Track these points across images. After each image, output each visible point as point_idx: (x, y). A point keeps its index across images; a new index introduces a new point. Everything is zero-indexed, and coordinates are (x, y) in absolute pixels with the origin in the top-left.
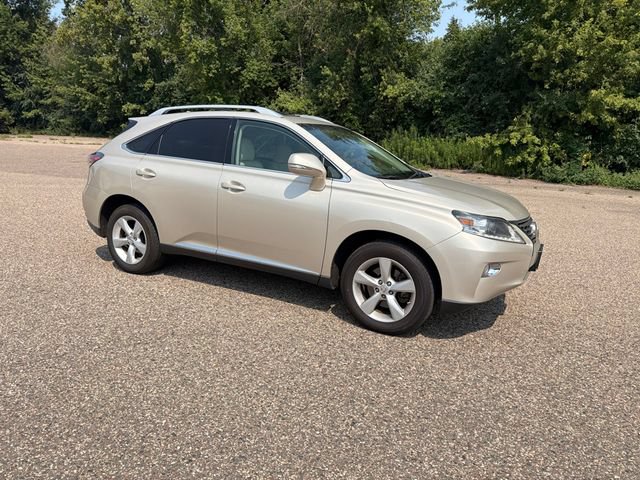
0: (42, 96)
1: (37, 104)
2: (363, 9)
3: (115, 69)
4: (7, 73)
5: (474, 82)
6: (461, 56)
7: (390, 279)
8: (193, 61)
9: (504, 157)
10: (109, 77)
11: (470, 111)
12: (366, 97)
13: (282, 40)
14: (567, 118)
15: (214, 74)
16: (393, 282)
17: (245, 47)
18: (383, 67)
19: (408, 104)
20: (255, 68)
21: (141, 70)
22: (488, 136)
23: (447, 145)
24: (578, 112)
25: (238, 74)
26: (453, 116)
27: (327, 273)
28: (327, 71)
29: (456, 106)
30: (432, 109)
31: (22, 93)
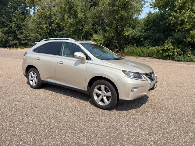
0: (27, 37)
1: (26, 39)
2: (118, 9)
3: (47, 29)
4: (18, 30)
5: (153, 30)
6: (149, 22)
7: (104, 92)
8: (68, 26)
9: (162, 53)
10: (45, 31)
11: (152, 39)
12: (119, 35)
13: (95, 19)
14: (183, 41)
15: (74, 29)
16: (105, 92)
17: (84, 21)
18: (124, 26)
19: (133, 37)
20: (87, 27)
21: (54, 29)
22: (157, 47)
23: (145, 50)
24: (186, 39)
25: (82, 29)
26: (147, 41)
27: (86, 90)
28: (108, 28)
29: (148, 38)
30: (140, 39)
31: (22, 36)
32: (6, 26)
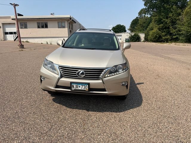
0: (180, 31)
1: (178, 34)
31: (174, 31)
32: (162, 23)
